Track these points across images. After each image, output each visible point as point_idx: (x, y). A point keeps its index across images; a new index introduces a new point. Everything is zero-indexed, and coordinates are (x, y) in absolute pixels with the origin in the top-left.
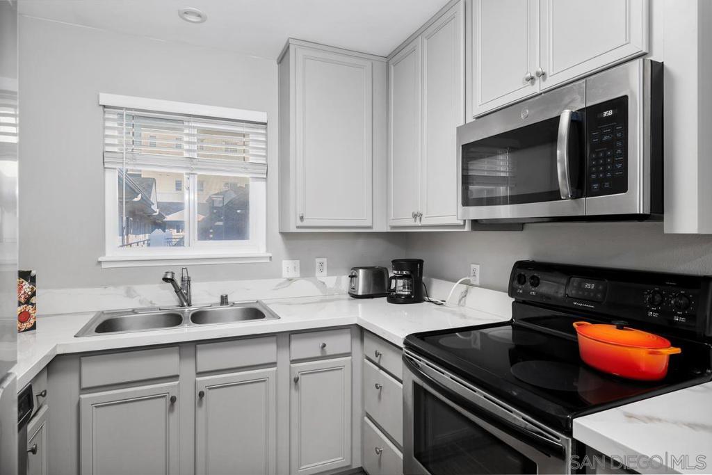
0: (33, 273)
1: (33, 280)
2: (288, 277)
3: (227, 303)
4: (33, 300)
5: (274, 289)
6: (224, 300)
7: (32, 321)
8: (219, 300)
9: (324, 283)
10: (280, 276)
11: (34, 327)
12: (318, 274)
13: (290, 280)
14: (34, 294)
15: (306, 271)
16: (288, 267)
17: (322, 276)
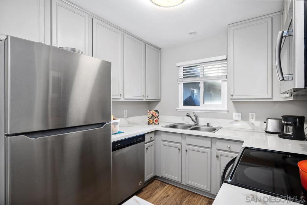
0: (158, 111)
1: (158, 113)
2: (236, 119)
3: (209, 126)
4: (158, 117)
5: (229, 124)
6: (208, 125)
7: (158, 122)
8: (206, 125)
9: (253, 124)
10: (232, 119)
11: (158, 124)
12: (251, 119)
13: (236, 121)
14: (159, 116)
15: (245, 118)
16: (236, 115)
17: (253, 121)
